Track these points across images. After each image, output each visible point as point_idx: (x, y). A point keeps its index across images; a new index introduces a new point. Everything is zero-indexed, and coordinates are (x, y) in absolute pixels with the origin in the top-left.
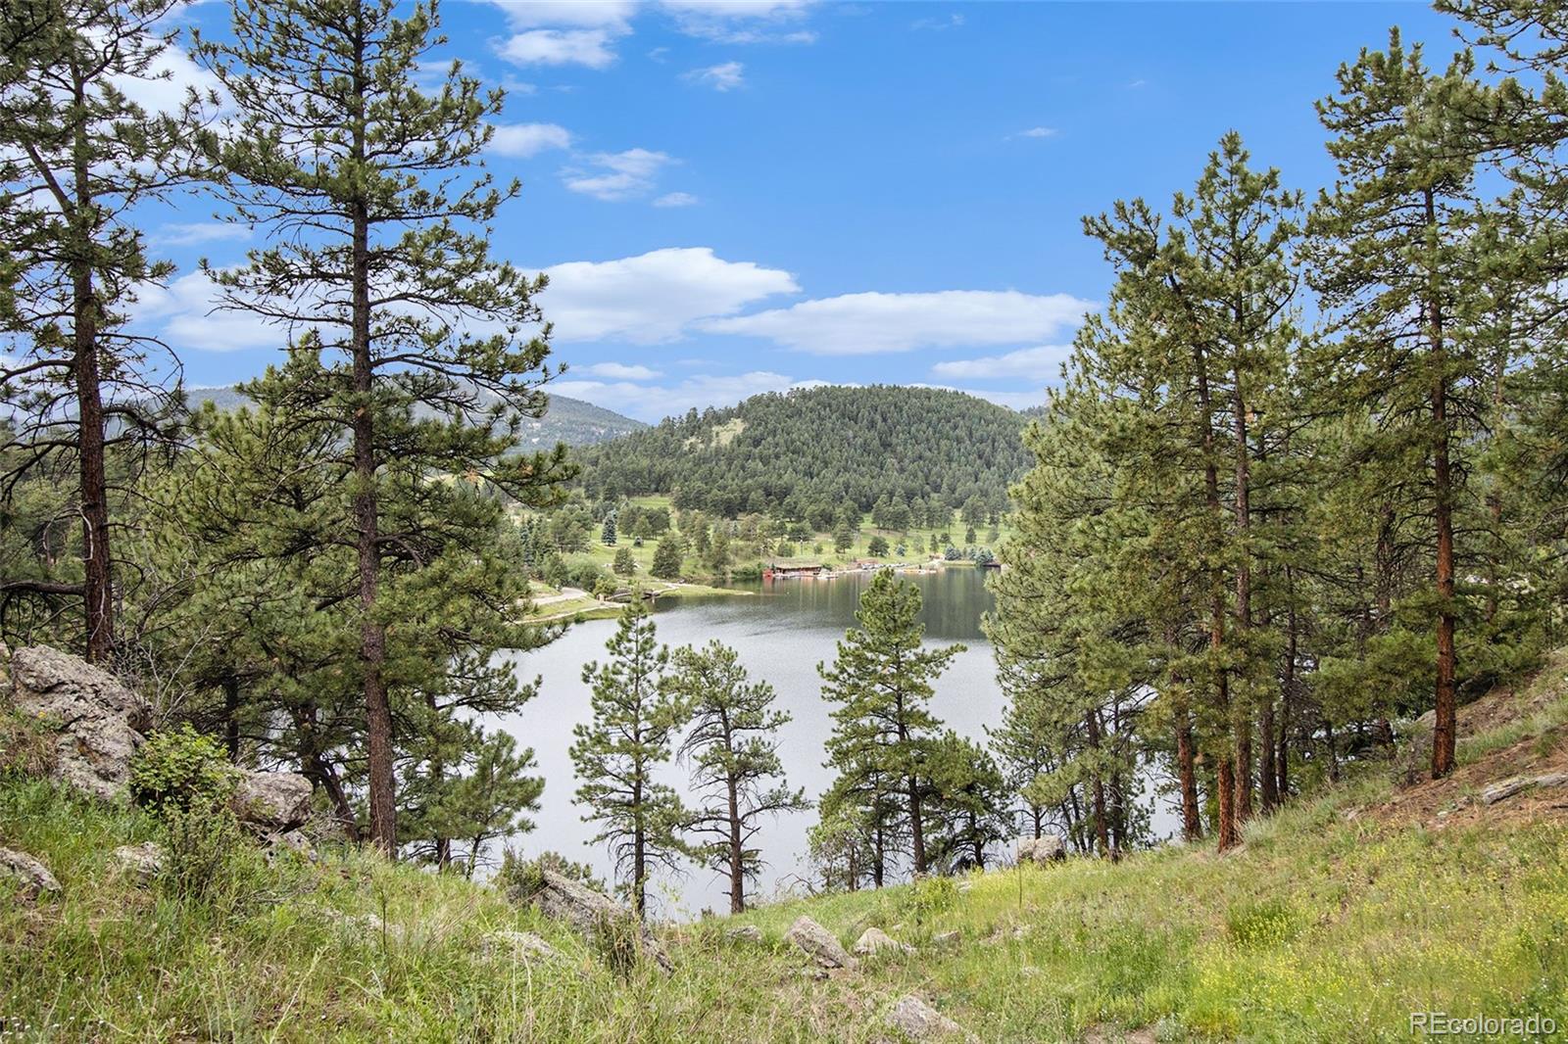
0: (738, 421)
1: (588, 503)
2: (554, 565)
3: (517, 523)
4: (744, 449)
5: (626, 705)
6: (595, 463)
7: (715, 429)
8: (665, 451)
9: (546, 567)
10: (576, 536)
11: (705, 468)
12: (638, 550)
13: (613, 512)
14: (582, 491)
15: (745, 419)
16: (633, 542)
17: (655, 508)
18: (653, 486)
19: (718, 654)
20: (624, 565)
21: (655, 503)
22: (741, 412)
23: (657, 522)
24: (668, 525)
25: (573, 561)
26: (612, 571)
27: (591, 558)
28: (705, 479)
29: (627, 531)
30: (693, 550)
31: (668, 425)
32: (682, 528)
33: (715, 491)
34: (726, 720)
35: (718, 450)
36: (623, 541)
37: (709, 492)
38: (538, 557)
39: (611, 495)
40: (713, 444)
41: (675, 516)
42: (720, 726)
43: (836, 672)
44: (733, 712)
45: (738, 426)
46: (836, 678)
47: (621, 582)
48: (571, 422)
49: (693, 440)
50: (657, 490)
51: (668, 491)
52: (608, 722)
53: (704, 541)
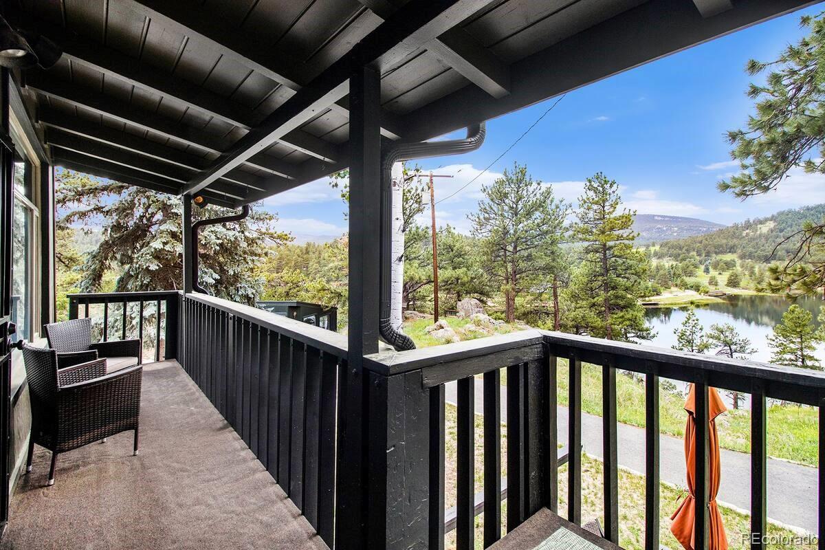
0: (771, 222)
1: (698, 258)
2: (681, 282)
3: (667, 266)
4: (774, 233)
5: (689, 342)
6: (701, 242)
7: (759, 226)
8: (734, 236)
9: (679, 282)
10: (691, 271)
11: (754, 243)
12: (720, 276)
13: (709, 261)
14: (695, 253)
15: (775, 221)
16: (718, 273)
17: (729, 259)
18: (728, 251)
19: (728, 328)
20: (713, 282)
21: (728, 257)
22: (773, 218)
23: (729, 265)
24: (735, 266)
25: (690, 280)
26: (708, 284)
27: (697, 280)
28: (753, 247)
29: (715, 268)
30: (747, 277)
31: (736, 227)
32: (742, 267)
33: (759, 252)
34: (731, 349)
35: (760, 235)
36: (713, 273)
37: (756, 252)
38: (675, 278)
39: (708, 254)
40: (758, 232)
41: (738, 262)
42: (729, 351)
43: (774, 338)
44: (733, 347)
45: (771, 225)
46: (774, 341)
47: (712, 289)
48: (690, 226)
49: (748, 231)
50: (730, 252)
51: (735, 252)
52: (683, 345)
53: (752, 273)
